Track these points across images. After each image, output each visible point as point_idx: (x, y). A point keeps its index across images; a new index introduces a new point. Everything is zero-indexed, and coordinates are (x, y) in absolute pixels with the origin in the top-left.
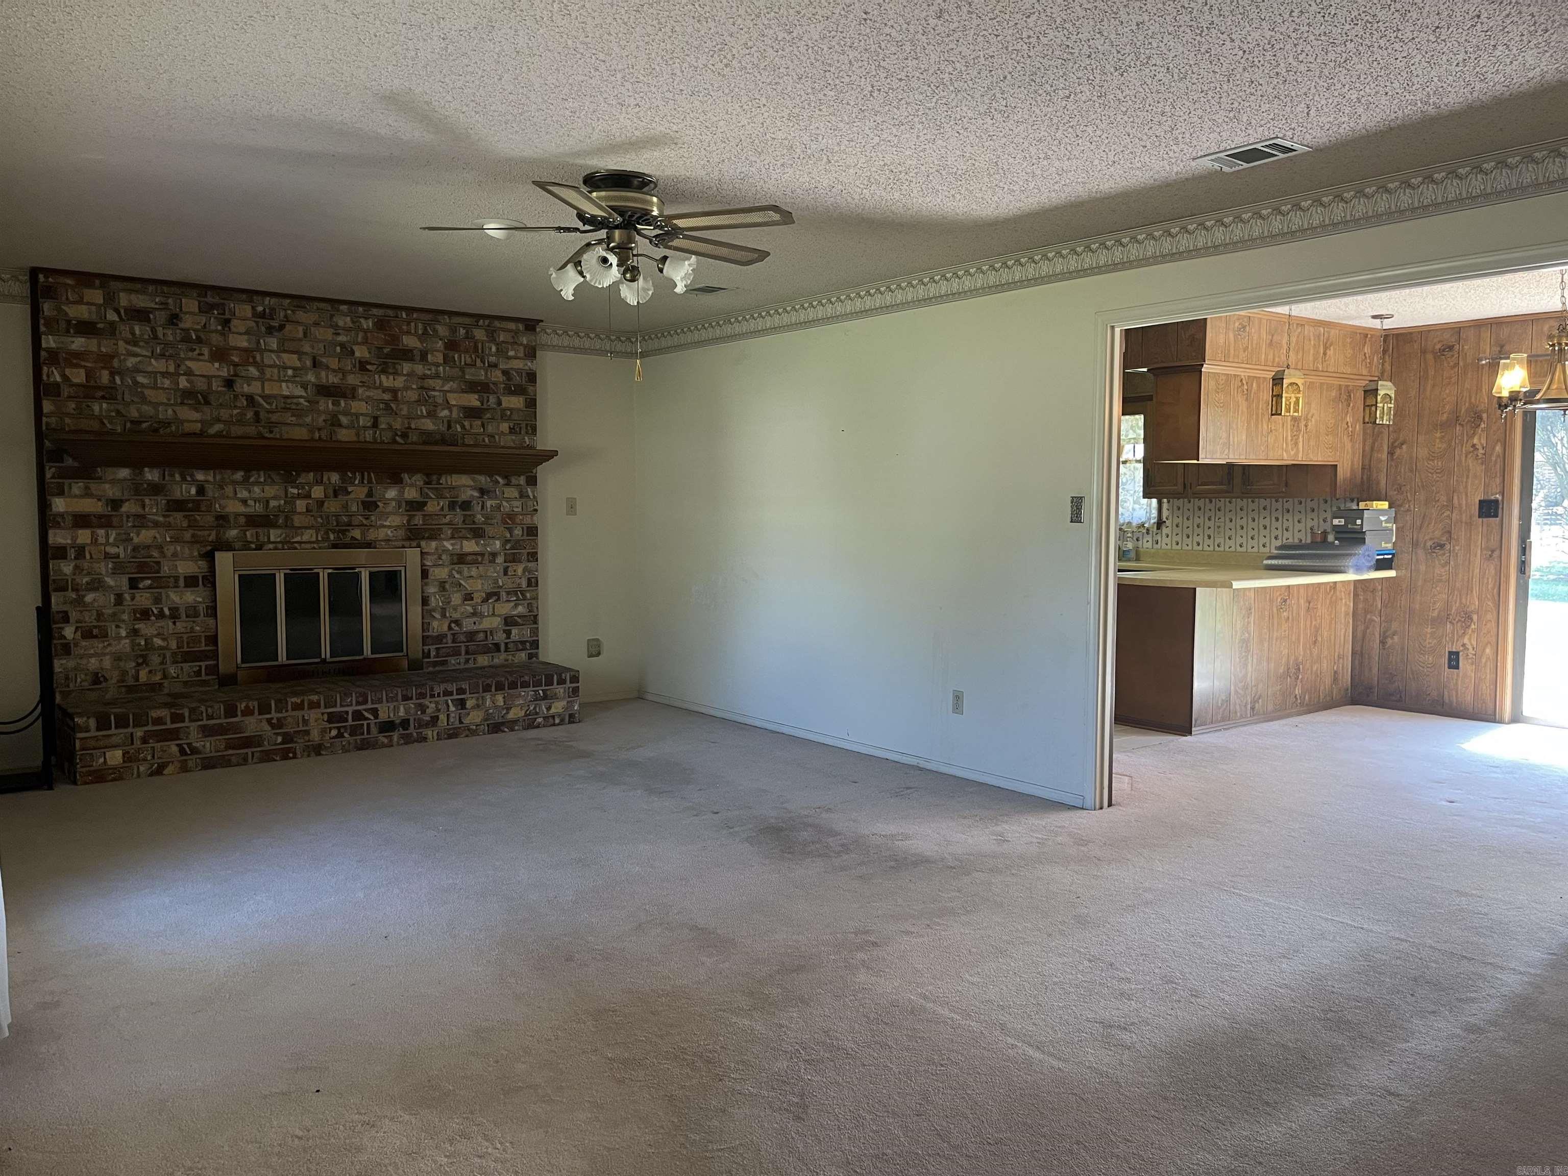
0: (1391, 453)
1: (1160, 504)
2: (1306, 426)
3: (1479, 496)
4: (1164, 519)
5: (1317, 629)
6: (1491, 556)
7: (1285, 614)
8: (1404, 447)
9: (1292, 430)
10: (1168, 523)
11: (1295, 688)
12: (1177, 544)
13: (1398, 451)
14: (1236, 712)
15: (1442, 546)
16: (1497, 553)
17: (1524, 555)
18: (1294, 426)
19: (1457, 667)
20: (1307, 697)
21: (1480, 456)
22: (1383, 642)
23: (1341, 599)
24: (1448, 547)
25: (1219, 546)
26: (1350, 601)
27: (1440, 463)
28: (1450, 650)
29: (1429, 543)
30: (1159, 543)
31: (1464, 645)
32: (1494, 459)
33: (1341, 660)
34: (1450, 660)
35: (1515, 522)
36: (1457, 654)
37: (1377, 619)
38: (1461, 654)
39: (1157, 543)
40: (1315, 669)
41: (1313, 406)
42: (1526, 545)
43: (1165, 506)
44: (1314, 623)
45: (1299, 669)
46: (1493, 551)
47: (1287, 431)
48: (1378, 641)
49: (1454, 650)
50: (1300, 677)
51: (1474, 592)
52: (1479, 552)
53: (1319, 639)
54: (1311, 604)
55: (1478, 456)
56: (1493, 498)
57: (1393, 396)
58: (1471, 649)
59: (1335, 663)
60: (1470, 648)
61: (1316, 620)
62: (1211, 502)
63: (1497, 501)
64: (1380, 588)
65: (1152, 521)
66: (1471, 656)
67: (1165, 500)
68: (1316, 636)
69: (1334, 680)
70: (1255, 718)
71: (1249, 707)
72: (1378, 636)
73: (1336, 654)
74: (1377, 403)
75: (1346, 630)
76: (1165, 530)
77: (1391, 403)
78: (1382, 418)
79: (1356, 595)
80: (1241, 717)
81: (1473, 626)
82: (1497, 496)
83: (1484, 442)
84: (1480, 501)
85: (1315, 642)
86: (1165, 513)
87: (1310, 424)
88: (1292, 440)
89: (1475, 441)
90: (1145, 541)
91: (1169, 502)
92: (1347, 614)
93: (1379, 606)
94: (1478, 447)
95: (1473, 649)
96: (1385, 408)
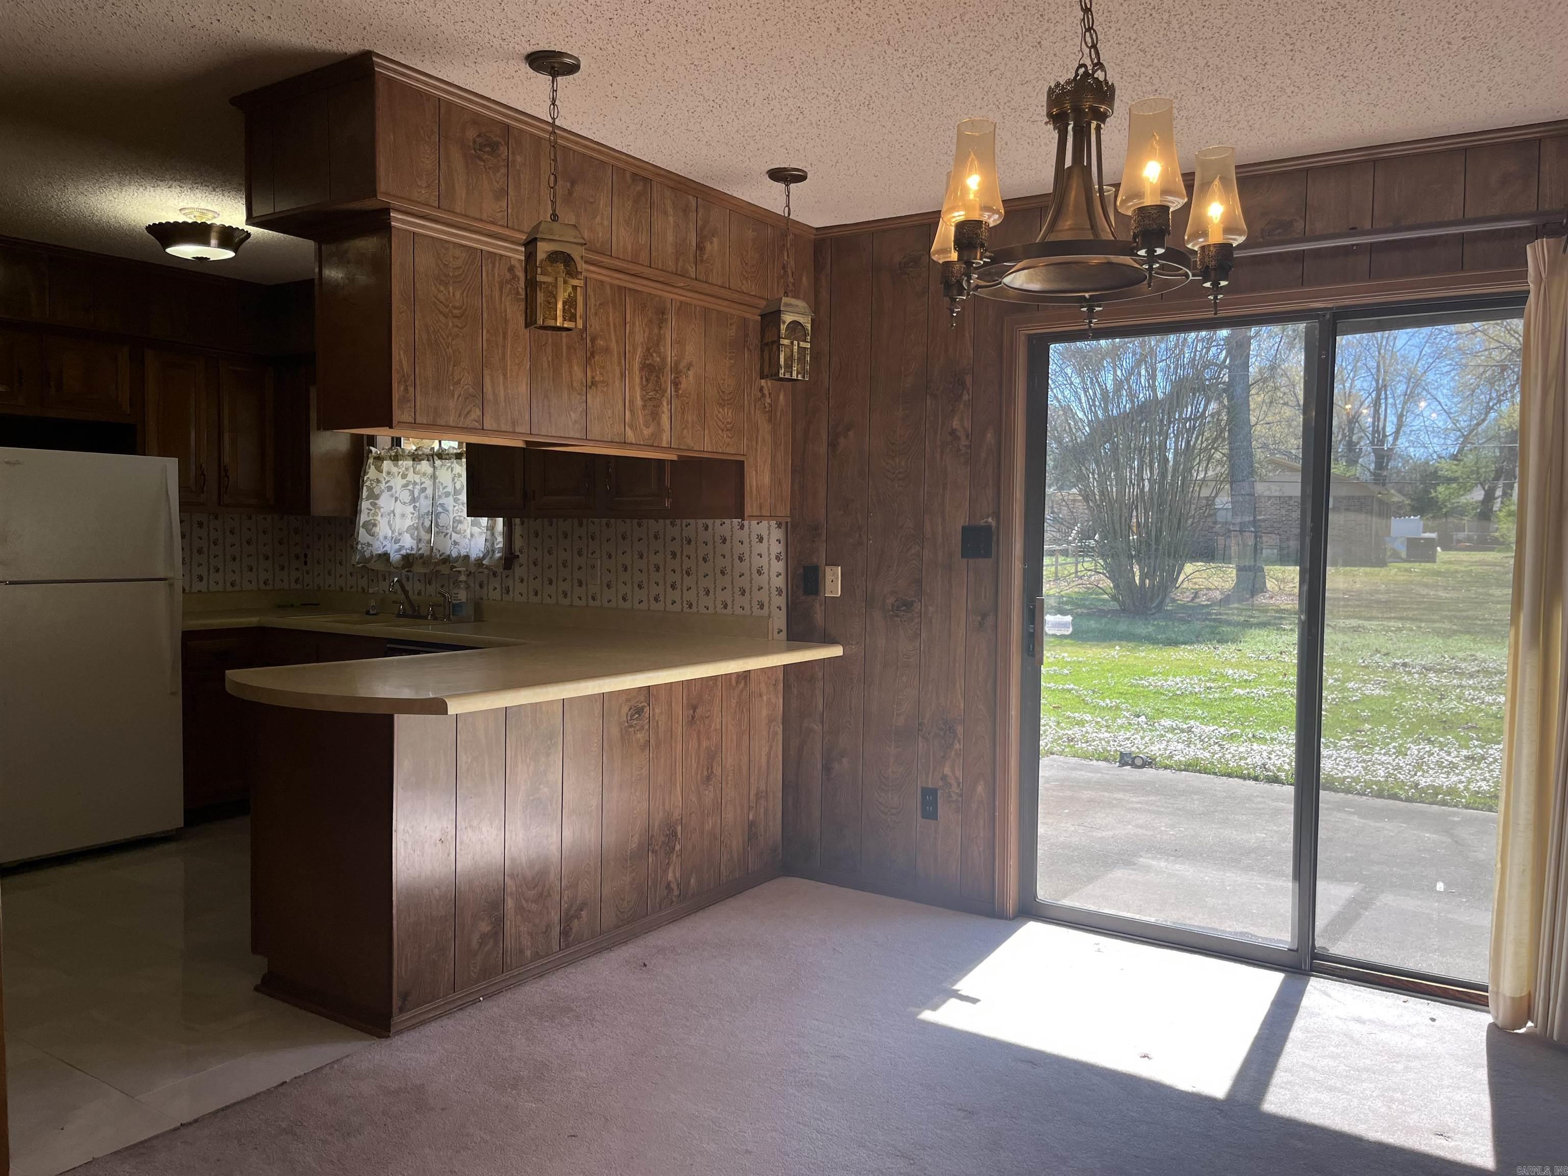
0: (833, 445)
1: (508, 525)
2: (676, 384)
3: (962, 520)
4: (517, 553)
5: (712, 756)
6: (981, 624)
7: (639, 735)
8: (851, 434)
9: (643, 388)
10: (523, 559)
11: (665, 871)
12: (536, 594)
13: (842, 440)
14: (521, 951)
15: (908, 605)
16: (990, 620)
17: (1033, 623)
18: (647, 380)
19: (935, 818)
20: (693, 881)
21: (963, 449)
22: (827, 768)
23: (761, 695)
24: (917, 606)
25: (594, 599)
26: (777, 697)
27: (903, 463)
28: (924, 785)
29: (890, 601)
30: (511, 593)
31: (944, 778)
32: (983, 455)
33: (763, 802)
34: (924, 804)
35: (1017, 567)
36: (934, 792)
37: (817, 727)
38: (939, 793)
39: (508, 592)
40: (708, 827)
41: (690, 348)
42: (1034, 606)
43: (518, 530)
44: (705, 744)
45: (675, 834)
46: (984, 616)
47: (632, 388)
48: (819, 766)
49: (930, 786)
50: (678, 847)
51: (958, 685)
52: (963, 615)
53: (717, 771)
54: (699, 711)
55: (959, 450)
56: (982, 523)
57: (809, 326)
58: (955, 784)
59: (750, 808)
60: (953, 782)
61: (708, 739)
62: (581, 525)
63: (989, 527)
64: (821, 674)
65: (498, 555)
66: (954, 797)
67: (517, 521)
68: (710, 768)
69: (749, 839)
70: (571, 950)
71: (556, 932)
72: (819, 756)
73: (753, 792)
74: (779, 337)
75: (771, 747)
76: (519, 571)
77: (805, 341)
78: (789, 367)
79: (787, 687)
80: (537, 956)
81: (957, 746)
82: (990, 520)
83: (967, 424)
84: (963, 527)
85: (708, 778)
86: (518, 543)
87: (684, 380)
88: (644, 407)
89: (956, 423)
90: (491, 588)
91: (522, 523)
92: (771, 720)
93: (821, 707)
94: (961, 434)
95: (959, 785)
96: (796, 347)
